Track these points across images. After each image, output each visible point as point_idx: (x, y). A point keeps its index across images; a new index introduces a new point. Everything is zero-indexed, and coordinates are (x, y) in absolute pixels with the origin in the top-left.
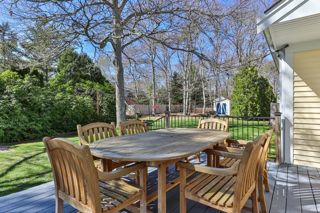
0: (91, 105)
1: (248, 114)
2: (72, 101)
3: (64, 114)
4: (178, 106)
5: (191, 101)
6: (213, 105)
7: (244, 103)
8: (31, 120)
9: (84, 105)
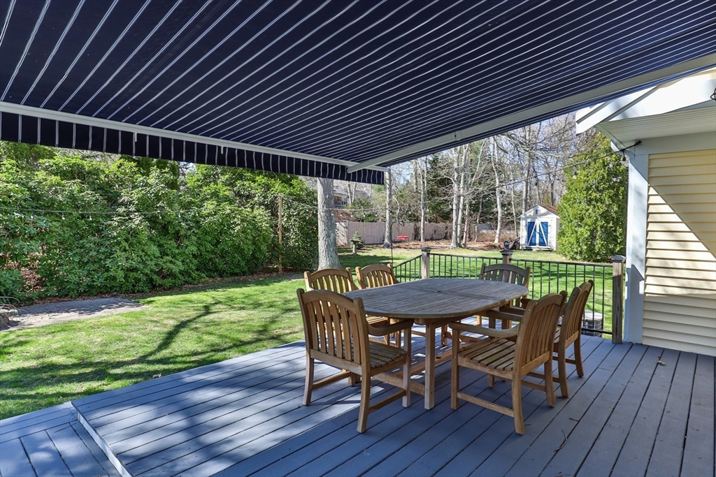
0: (267, 225)
1: (597, 247)
2: (234, 218)
3: (218, 242)
4: (441, 225)
5: (470, 215)
6: (518, 223)
7: (586, 224)
8: (164, 254)
9: (254, 225)
